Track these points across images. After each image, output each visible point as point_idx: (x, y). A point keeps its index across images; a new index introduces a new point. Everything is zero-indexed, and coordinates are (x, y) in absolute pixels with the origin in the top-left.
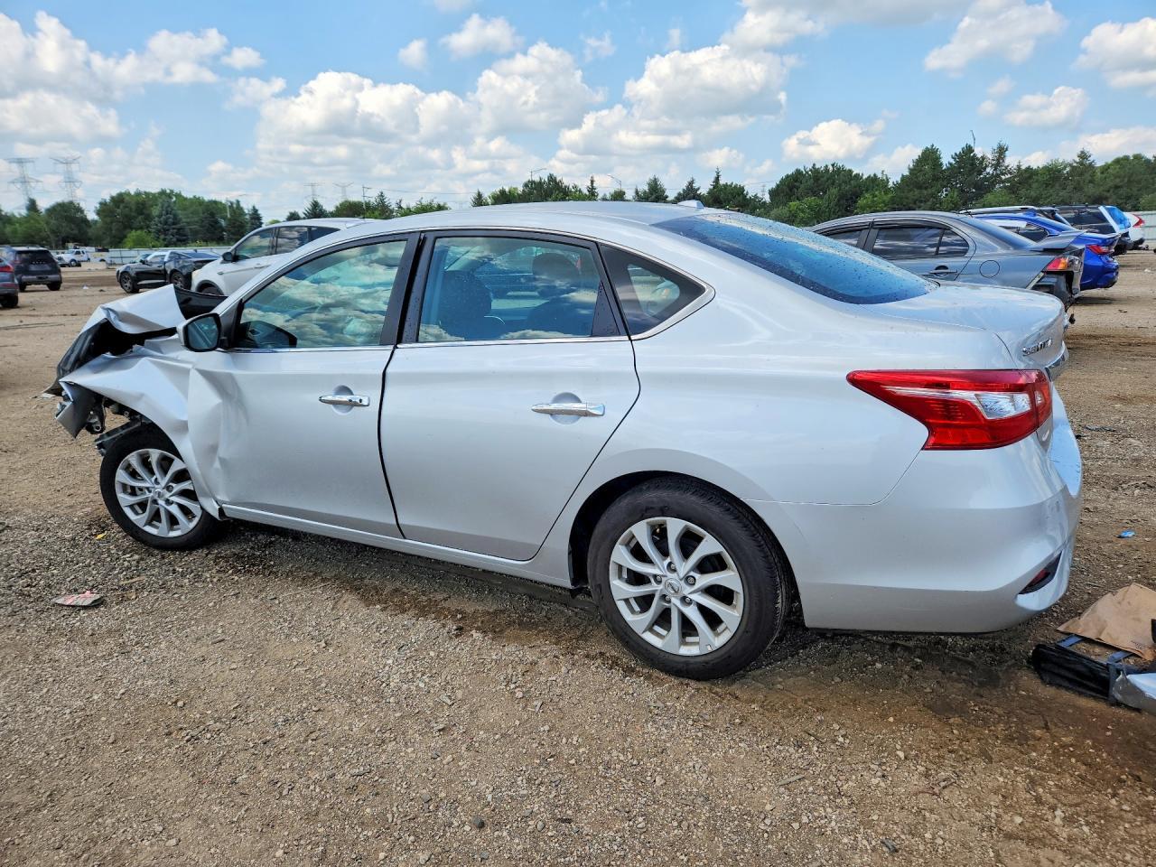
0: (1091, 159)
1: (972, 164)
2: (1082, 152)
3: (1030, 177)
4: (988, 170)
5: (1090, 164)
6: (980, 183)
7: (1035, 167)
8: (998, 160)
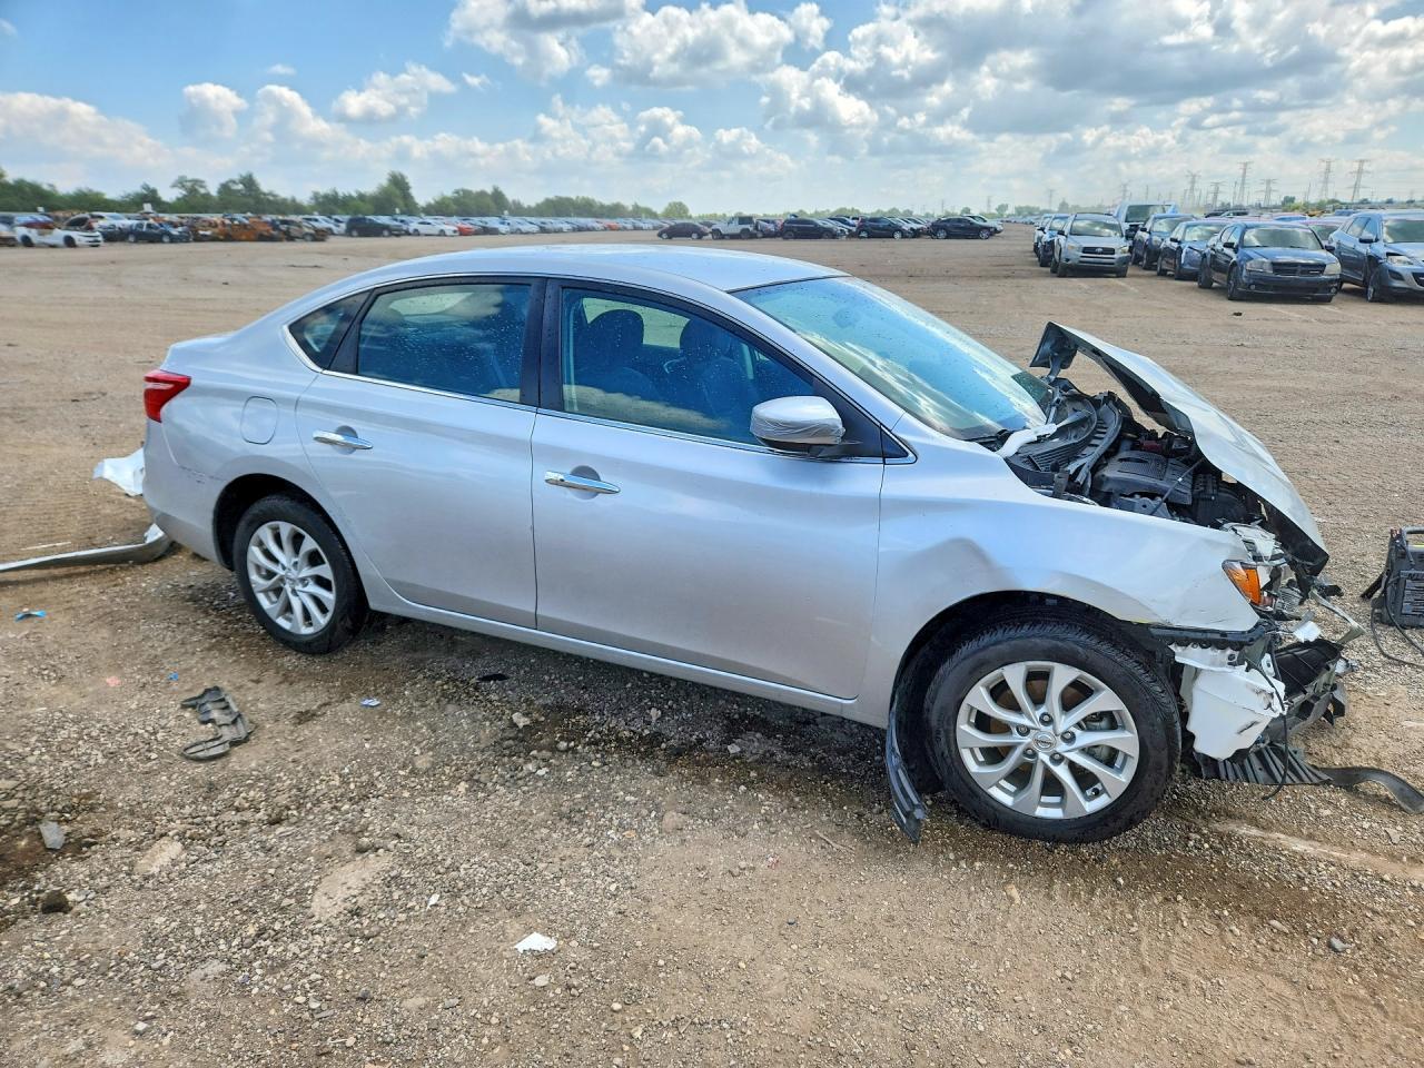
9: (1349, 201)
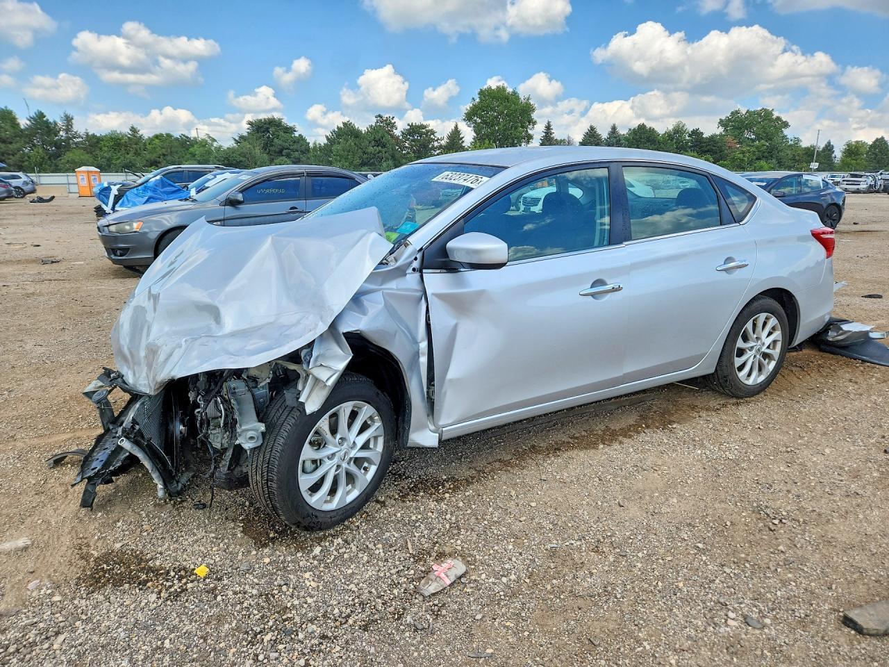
0: (140, 133)
1: (48, 127)
2: (132, 128)
3: (98, 142)
4: (61, 133)
5: (140, 137)
6: (59, 142)
7: (98, 135)
8: (67, 126)
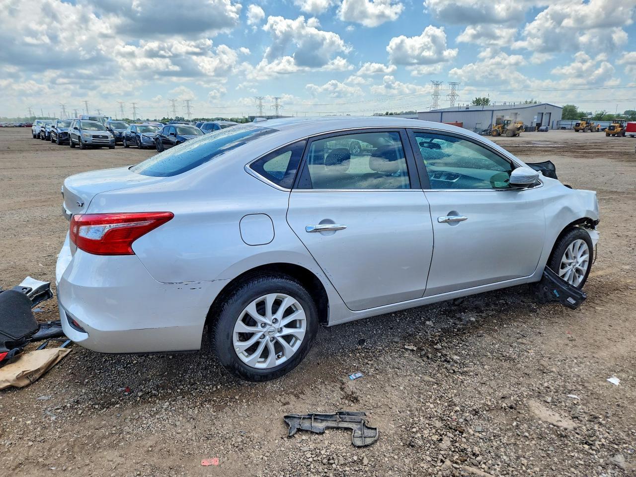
9: (133, 119)
